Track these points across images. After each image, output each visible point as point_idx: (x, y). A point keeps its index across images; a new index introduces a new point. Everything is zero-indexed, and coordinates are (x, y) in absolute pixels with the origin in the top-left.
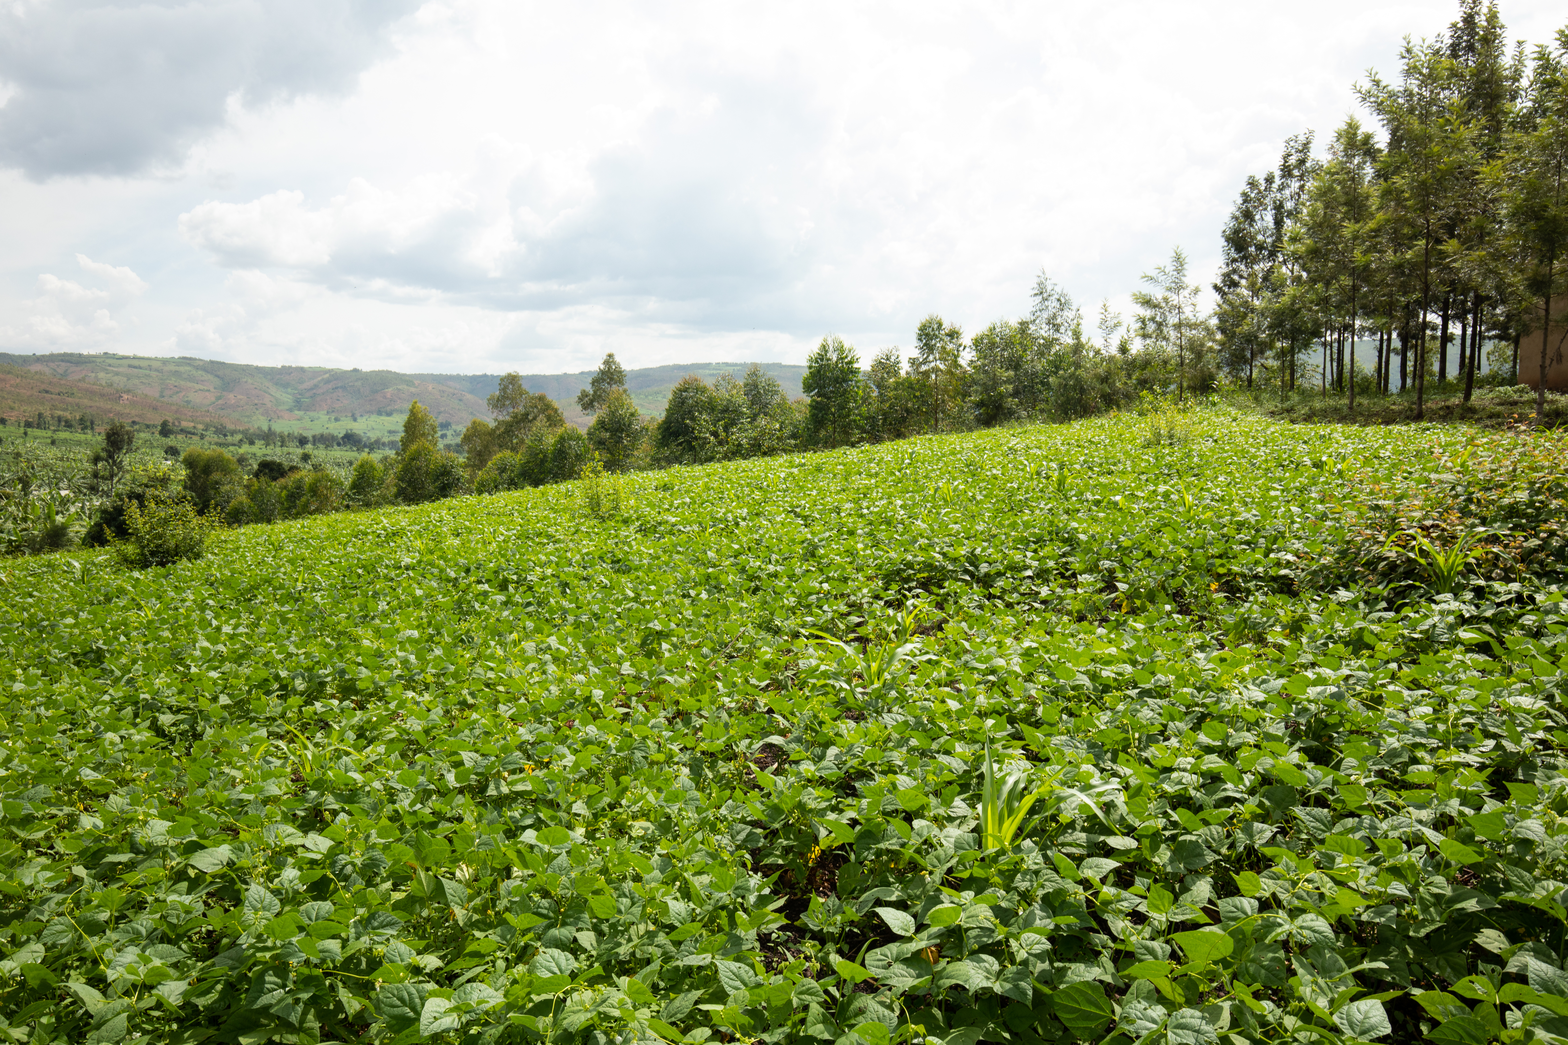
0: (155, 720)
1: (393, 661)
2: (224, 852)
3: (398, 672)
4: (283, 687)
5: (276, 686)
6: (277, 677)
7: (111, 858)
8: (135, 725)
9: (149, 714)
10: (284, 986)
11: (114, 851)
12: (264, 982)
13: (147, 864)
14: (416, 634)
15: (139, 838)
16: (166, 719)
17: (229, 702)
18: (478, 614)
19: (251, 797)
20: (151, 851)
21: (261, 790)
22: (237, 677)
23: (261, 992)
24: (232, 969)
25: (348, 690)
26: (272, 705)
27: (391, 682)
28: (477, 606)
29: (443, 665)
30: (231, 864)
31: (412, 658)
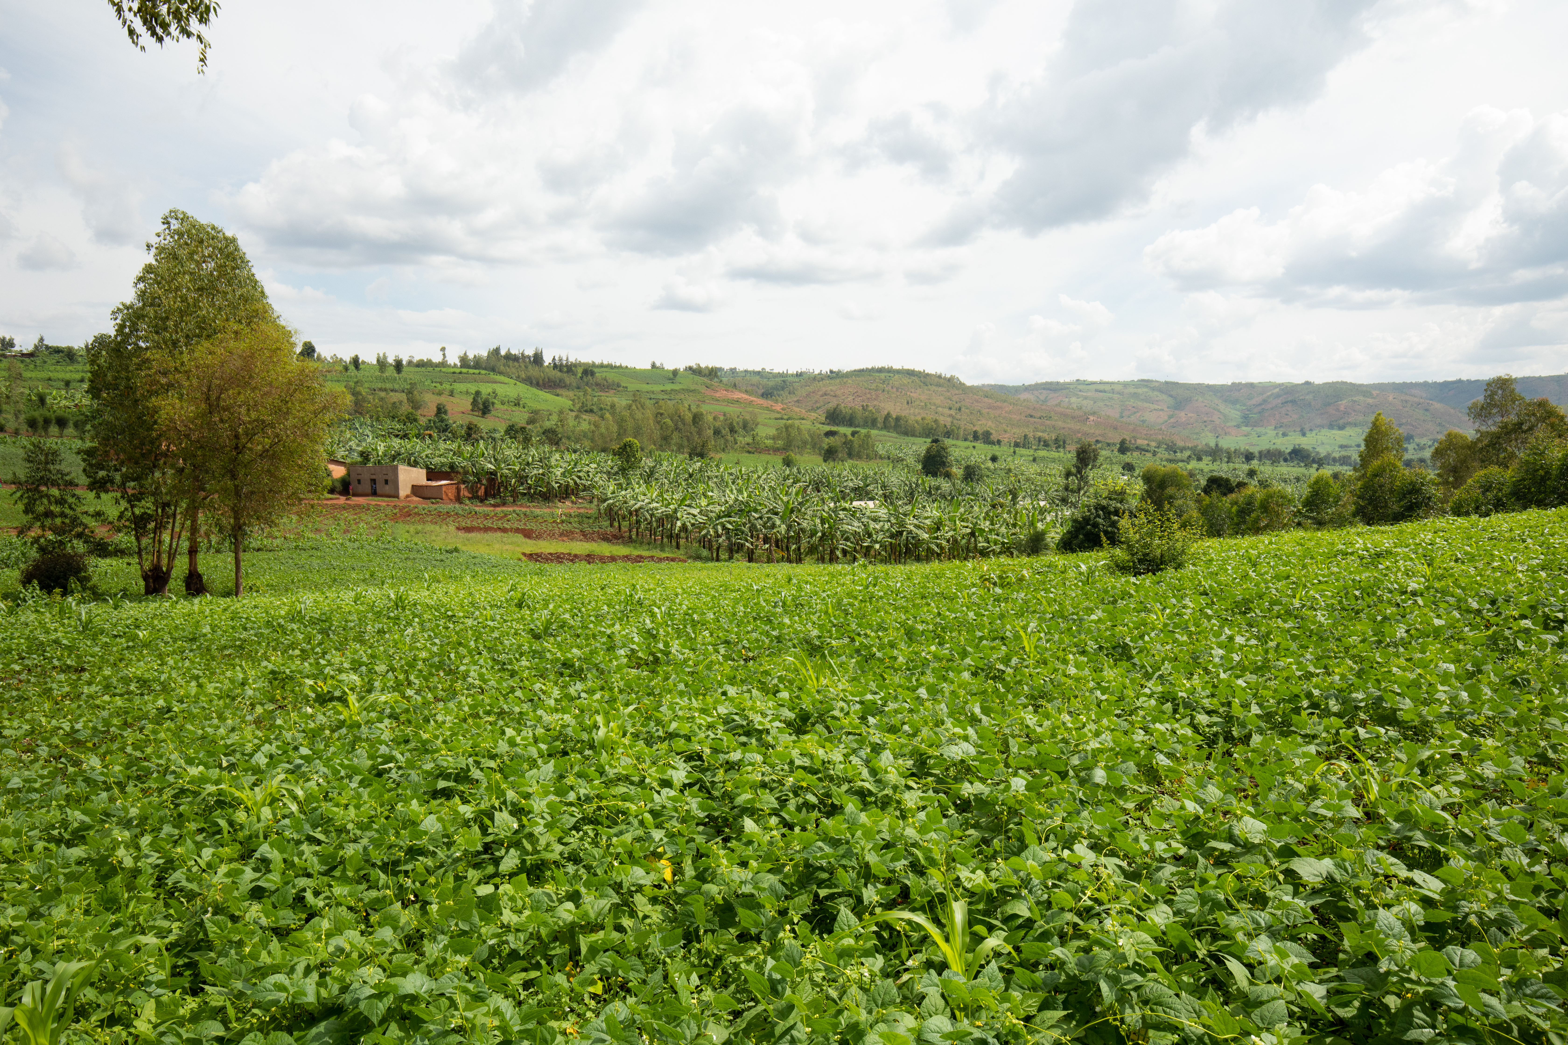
0: (1193, 718)
1: (1443, 697)
2: (1327, 864)
3: (1446, 708)
4: (1314, 705)
5: (1305, 703)
6: (1309, 695)
7: (1213, 844)
8: (1177, 720)
9: (1188, 712)
10: (1434, 1027)
11: (1214, 837)
12: (1412, 1015)
13: (1248, 857)
14: (1452, 668)
15: (1236, 832)
16: (1202, 719)
17: (1259, 712)
18: (1522, 654)
19: (1329, 814)
20: (1249, 848)
21: (1340, 809)
22: (1265, 688)
23: (1410, 1025)
24: (1367, 989)
25: (1389, 718)
26: (1308, 722)
27: (1440, 718)
28: (1520, 644)
29: (1503, 708)
30: (1330, 879)
31: (1464, 695)
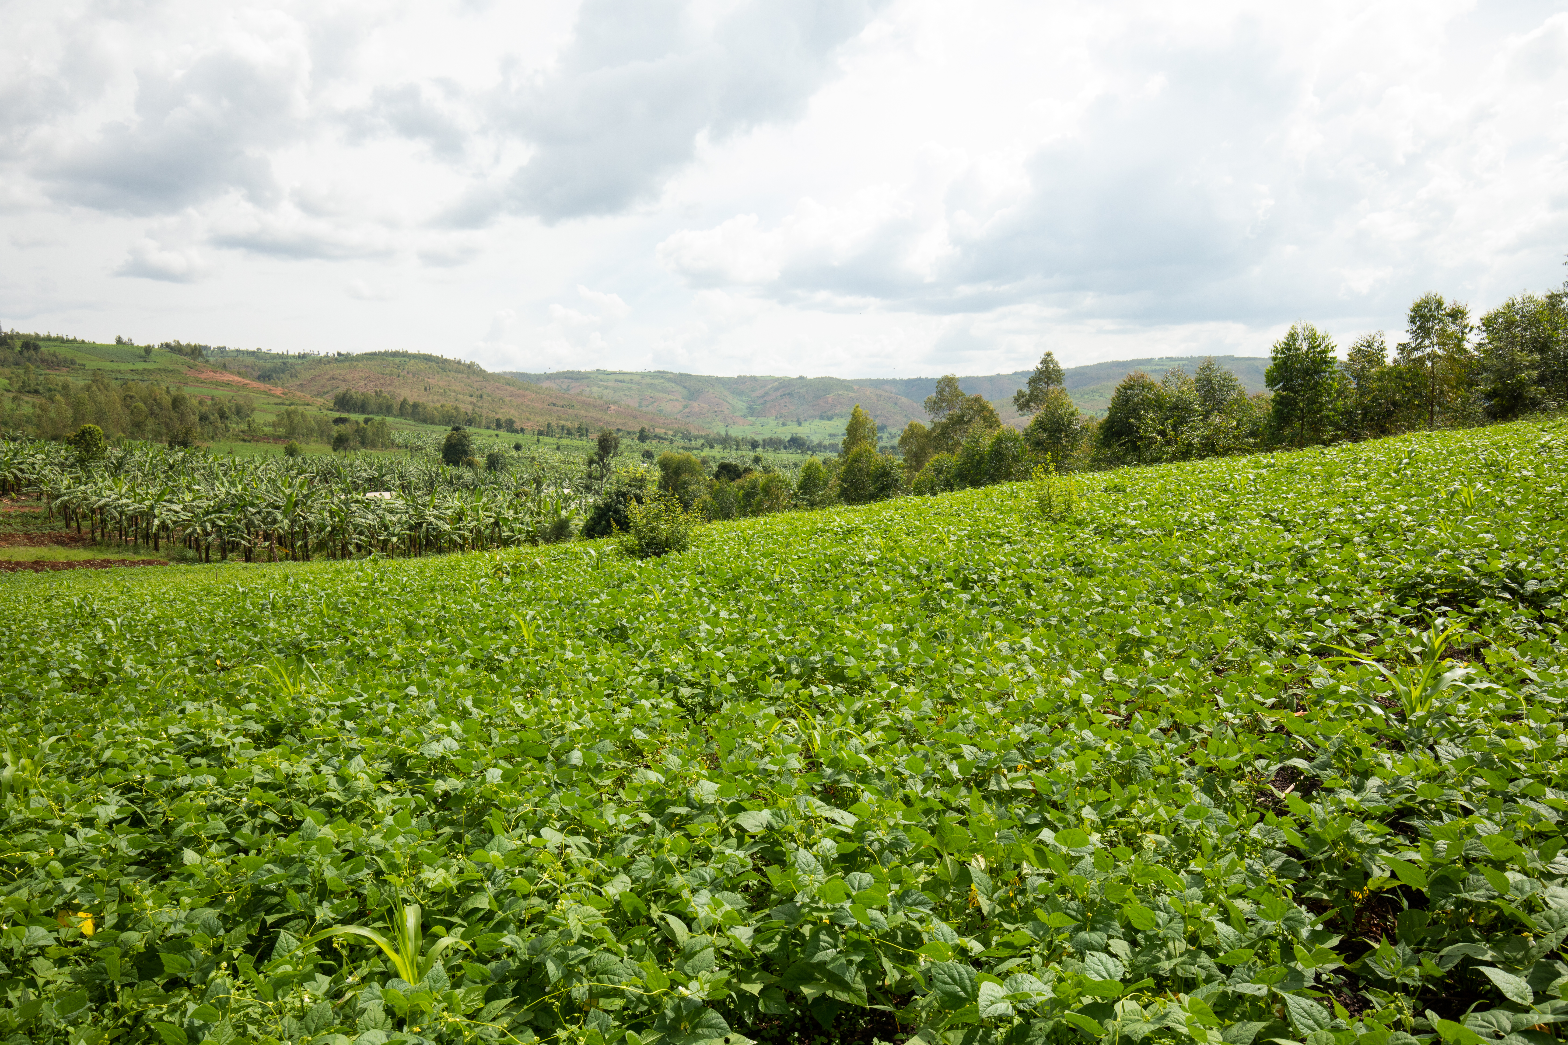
0: (676, 691)
1: (877, 653)
2: (766, 815)
3: (881, 663)
4: (780, 670)
5: (773, 669)
6: (775, 661)
7: (673, 810)
8: (662, 695)
9: (672, 686)
10: (836, 947)
11: (674, 803)
12: (819, 940)
13: (701, 818)
14: (891, 627)
15: (693, 795)
16: (685, 691)
17: (734, 680)
18: (945, 612)
19: (776, 768)
20: (703, 808)
21: (784, 763)
22: (740, 658)
23: (817, 949)
24: (787, 923)
25: (836, 676)
26: (773, 686)
27: (877, 672)
28: (944, 603)
29: (924, 659)
30: (770, 828)
31: (895, 650)
